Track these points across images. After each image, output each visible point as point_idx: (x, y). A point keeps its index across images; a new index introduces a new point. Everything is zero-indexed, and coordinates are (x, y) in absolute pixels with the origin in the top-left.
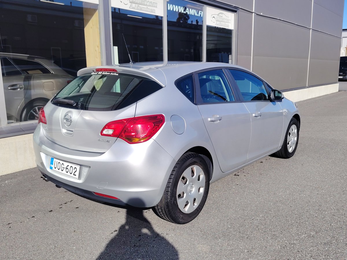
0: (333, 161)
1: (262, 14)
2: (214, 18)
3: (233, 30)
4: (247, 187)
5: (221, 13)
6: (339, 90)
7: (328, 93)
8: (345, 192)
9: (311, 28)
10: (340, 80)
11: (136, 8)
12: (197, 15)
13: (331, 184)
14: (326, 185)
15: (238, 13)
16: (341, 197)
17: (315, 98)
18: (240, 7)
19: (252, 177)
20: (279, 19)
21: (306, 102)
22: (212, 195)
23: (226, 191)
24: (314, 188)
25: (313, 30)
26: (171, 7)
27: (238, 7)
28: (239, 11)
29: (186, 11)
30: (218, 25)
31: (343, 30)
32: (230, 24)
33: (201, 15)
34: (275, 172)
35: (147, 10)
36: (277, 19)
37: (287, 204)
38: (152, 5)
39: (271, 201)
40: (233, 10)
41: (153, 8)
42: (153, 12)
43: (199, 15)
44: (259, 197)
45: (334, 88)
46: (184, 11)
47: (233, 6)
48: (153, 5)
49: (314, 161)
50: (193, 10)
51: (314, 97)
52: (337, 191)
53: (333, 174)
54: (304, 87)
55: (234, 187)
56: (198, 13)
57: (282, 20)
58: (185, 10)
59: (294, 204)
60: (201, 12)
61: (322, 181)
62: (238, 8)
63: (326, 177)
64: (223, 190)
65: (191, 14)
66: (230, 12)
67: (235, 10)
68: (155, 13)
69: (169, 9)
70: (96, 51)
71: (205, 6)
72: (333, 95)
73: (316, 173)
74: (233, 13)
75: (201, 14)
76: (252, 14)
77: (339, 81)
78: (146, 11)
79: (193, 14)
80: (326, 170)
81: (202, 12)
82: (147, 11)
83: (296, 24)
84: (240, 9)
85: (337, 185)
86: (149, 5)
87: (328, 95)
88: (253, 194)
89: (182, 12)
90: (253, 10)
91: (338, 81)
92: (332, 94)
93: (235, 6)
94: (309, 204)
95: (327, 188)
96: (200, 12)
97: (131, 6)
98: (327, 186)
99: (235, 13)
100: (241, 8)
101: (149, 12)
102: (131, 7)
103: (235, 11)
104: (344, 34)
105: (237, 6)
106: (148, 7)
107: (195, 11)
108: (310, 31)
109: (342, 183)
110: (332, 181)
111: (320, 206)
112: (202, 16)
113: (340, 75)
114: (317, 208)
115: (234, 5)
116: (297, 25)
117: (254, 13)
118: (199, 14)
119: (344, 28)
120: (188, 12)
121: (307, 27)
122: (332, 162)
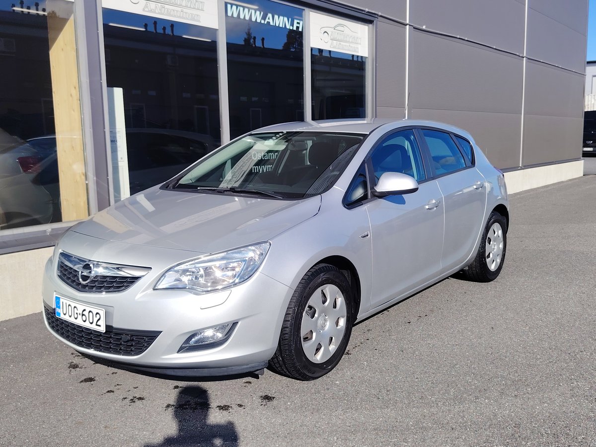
0: (558, 318)
1: (424, 27)
2: (326, 34)
3: (366, 57)
4: (366, 382)
5: (340, 25)
6: (584, 172)
7: (564, 179)
8: (575, 391)
9: (525, 55)
10: (586, 155)
11: (157, 12)
12: (291, 28)
13: (548, 371)
14: (536, 375)
15: (376, 25)
16: (565, 404)
17: (538, 188)
18: (380, 14)
19: (383, 357)
20: (459, 38)
21: (518, 196)
22: (285, 403)
23: (319, 392)
24: (509, 383)
25: (529, 59)
26: (233, 11)
27: (376, 13)
28: (379, 22)
29: (267, 20)
30: (334, 47)
31: (589, 63)
32: (359, 46)
33: (298, 28)
34: (433, 345)
35: (181, 16)
36: (456, 38)
37: (445, 421)
38: (192, 7)
39: (411, 416)
40: (365, 18)
41: (195, 12)
42: (196, 21)
43: (295, 28)
44: (387, 407)
45: (574, 170)
46: (262, 19)
47: (364, 11)
48: (195, 5)
49: (517, 320)
50: (281, 18)
51: (535, 186)
52: (558, 389)
53: (555, 349)
54: (515, 168)
55: (337, 382)
56: (292, 25)
57: (466, 39)
58: (264, 18)
59: (461, 423)
60: (299, 21)
61: (529, 365)
62: (376, 16)
63: (539, 357)
64: (313, 391)
65: (277, 25)
66: (360, 23)
67: (369, 19)
68: (199, 21)
69: (230, 14)
70: (71, 95)
71: (307, 10)
72: (573, 183)
73: (520, 346)
74: (367, 24)
75: (298, 25)
76: (405, 28)
77: (583, 157)
78: (179, 17)
79: (281, 26)
80: (539, 340)
81: (301, 23)
82: (183, 18)
83: (494, 47)
84: (379, 17)
85: (560, 375)
86: (186, 6)
87: (562, 182)
88: (375, 400)
89: (259, 21)
90: (406, 20)
91: (581, 155)
92: (570, 180)
93: (368, 12)
94: (494, 421)
95: (538, 382)
96: (296, 21)
97: (146, 6)
98: (537, 379)
99: (371, 25)
100: (381, 16)
101: (187, 19)
102: (146, 9)
103: (371, 22)
104: (591, 70)
105: (374, 12)
106: (185, 10)
107: (286, 19)
108: (523, 60)
109: (571, 369)
110: (550, 365)
111: (517, 426)
112: (300, 30)
113: (585, 145)
114: (510, 431)
115: (367, 10)
116: (495, 49)
117: (408, 26)
118: (295, 25)
119: (588, 60)
120: (271, 21)
121: (518, 54)
122: (555, 320)
